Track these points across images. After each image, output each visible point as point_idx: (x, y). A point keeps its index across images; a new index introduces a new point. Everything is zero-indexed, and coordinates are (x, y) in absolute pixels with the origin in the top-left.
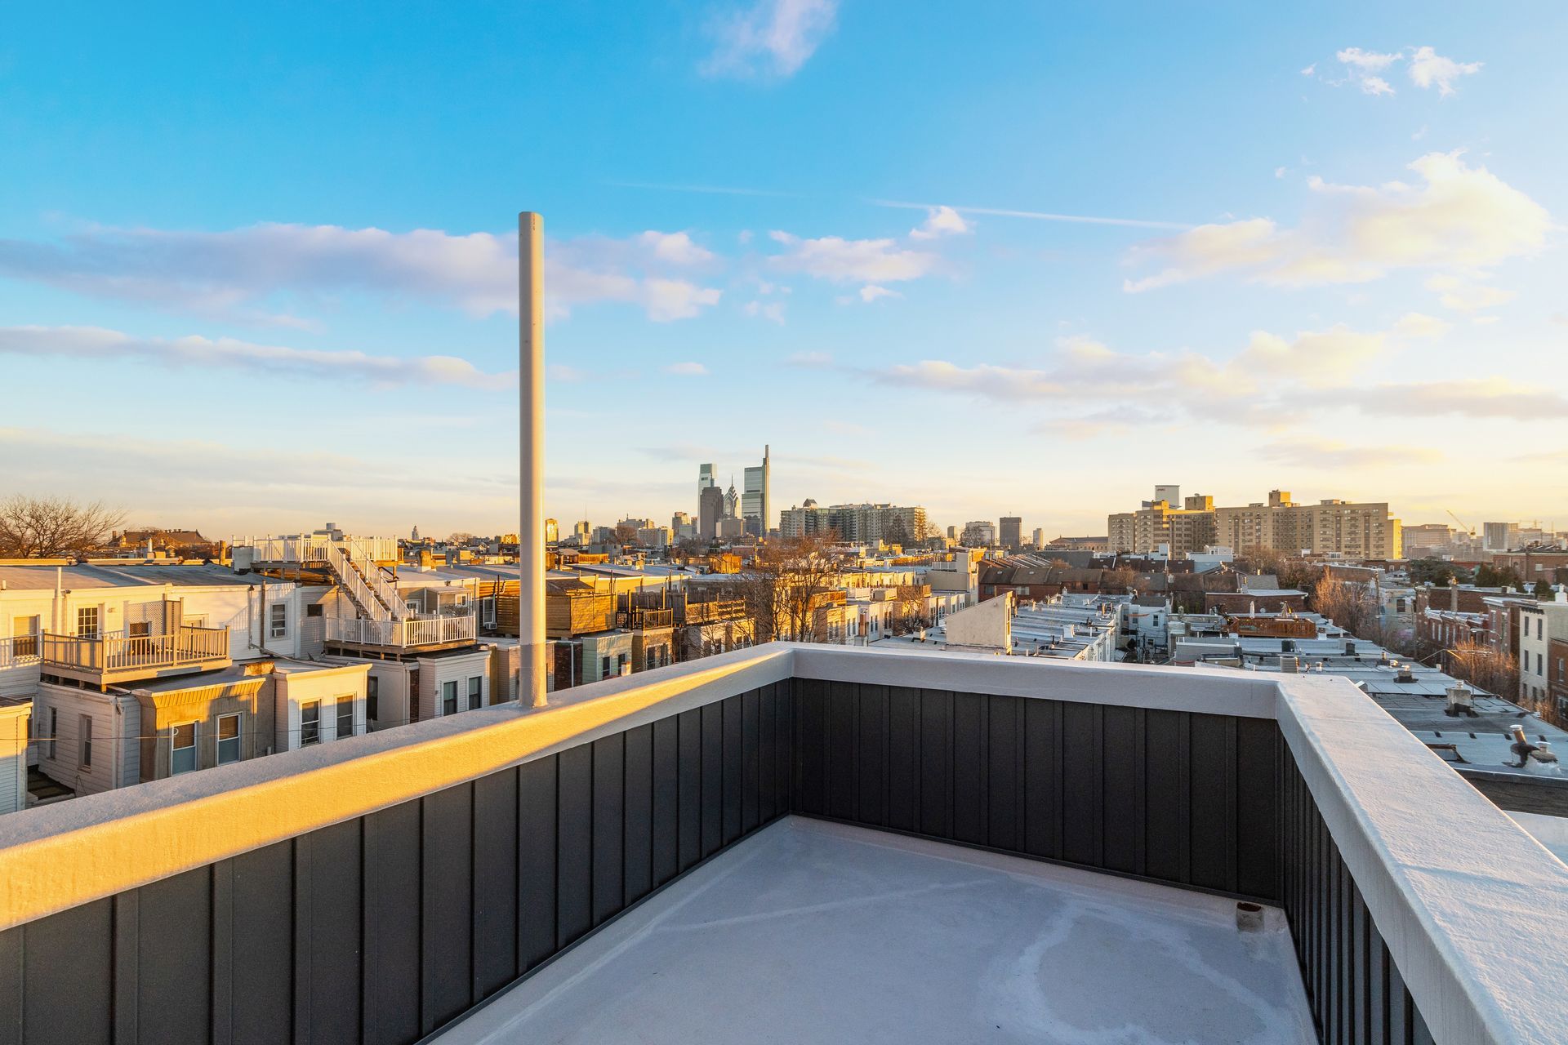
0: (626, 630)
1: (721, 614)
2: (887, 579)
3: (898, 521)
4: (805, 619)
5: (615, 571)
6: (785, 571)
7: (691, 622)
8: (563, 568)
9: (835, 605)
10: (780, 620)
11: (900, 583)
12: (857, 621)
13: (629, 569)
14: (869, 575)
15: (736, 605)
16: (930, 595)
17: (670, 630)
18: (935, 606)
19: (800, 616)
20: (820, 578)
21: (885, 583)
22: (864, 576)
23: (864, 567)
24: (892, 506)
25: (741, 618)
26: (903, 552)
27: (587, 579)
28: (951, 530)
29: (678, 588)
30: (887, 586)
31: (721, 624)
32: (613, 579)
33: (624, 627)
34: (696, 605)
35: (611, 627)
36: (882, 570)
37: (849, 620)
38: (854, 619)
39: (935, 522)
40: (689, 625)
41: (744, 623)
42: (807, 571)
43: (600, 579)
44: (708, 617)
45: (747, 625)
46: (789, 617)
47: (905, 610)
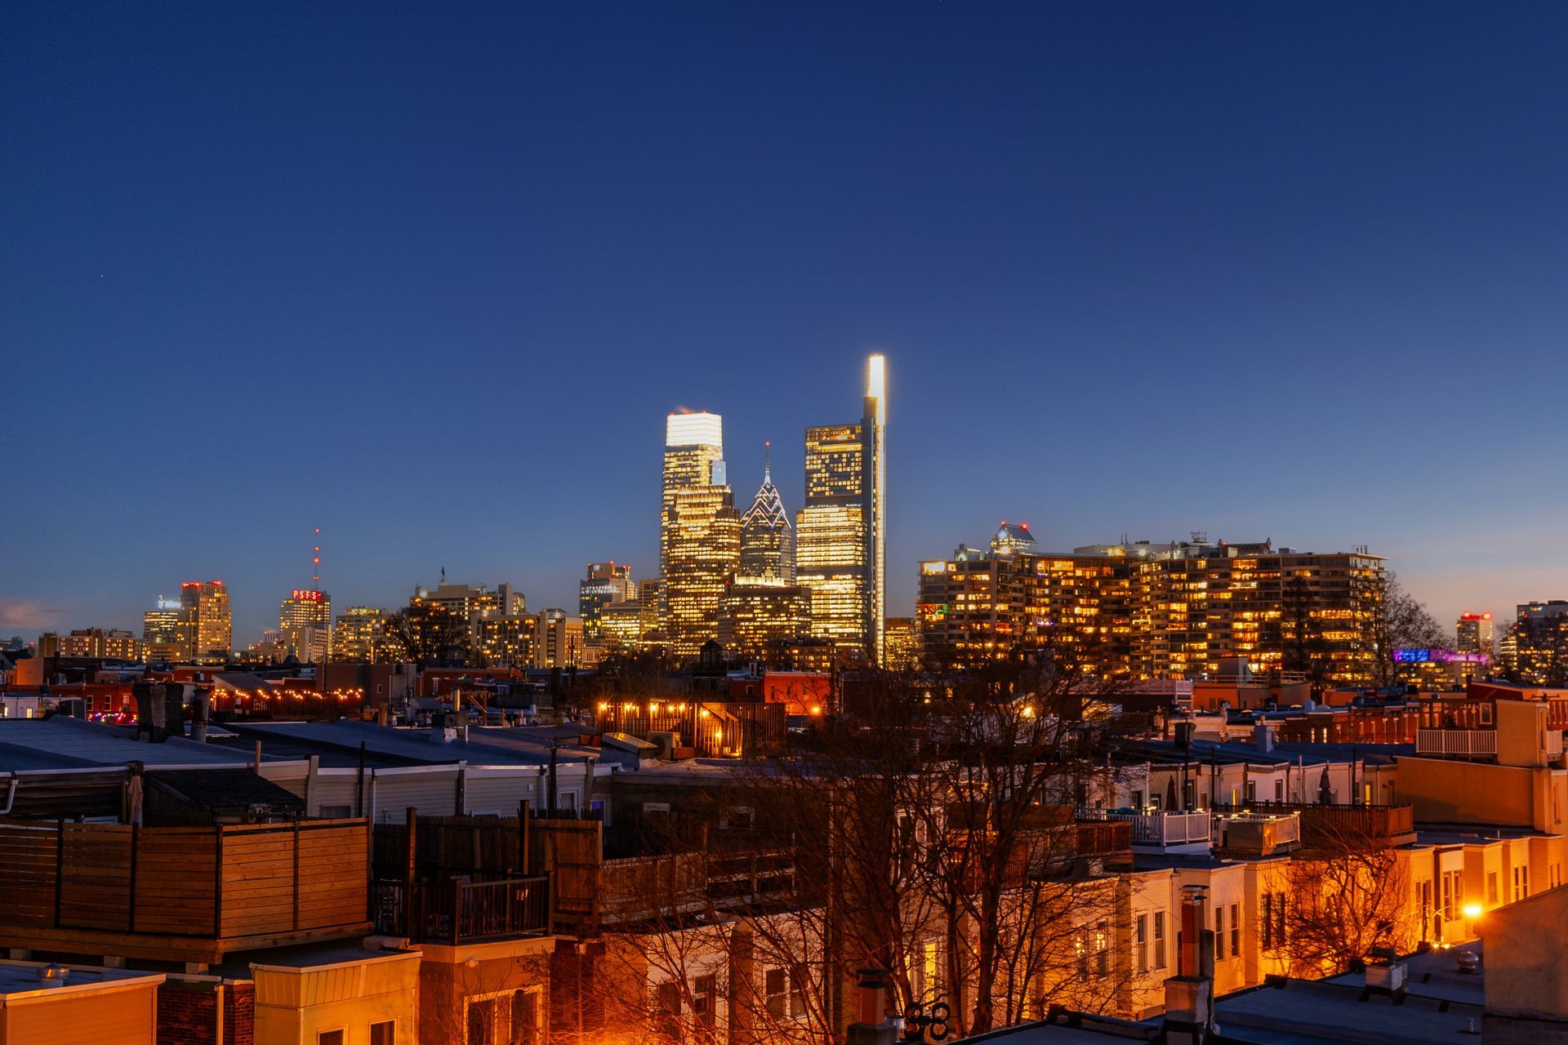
0: (402, 942)
1: (714, 892)
2: (1266, 784)
3: (1297, 599)
4: (993, 917)
5: (375, 745)
6: (930, 754)
7: (613, 919)
8: (206, 733)
9: (1096, 868)
10: (908, 917)
11: (1311, 797)
12: (1171, 928)
13: (423, 739)
14: (1206, 770)
15: (764, 864)
16: (1414, 837)
17: (545, 945)
18: (1430, 876)
19: (978, 903)
20: (1041, 778)
21: (1260, 797)
22: (1191, 772)
23: (1191, 747)
24: (1275, 548)
25: (784, 909)
26: (1316, 697)
27: (284, 771)
28: (1469, 624)
29: (578, 807)
30: (1268, 808)
31: (712, 930)
32: (368, 771)
33: (392, 933)
34: (632, 862)
35: (350, 930)
36: (1250, 753)
37: (1142, 920)
38: (1159, 917)
39: (1417, 598)
40: (608, 928)
41: (785, 923)
42: (1000, 754)
43: (321, 772)
44: (672, 901)
45: (796, 933)
46: (939, 909)
47: (1329, 888)
